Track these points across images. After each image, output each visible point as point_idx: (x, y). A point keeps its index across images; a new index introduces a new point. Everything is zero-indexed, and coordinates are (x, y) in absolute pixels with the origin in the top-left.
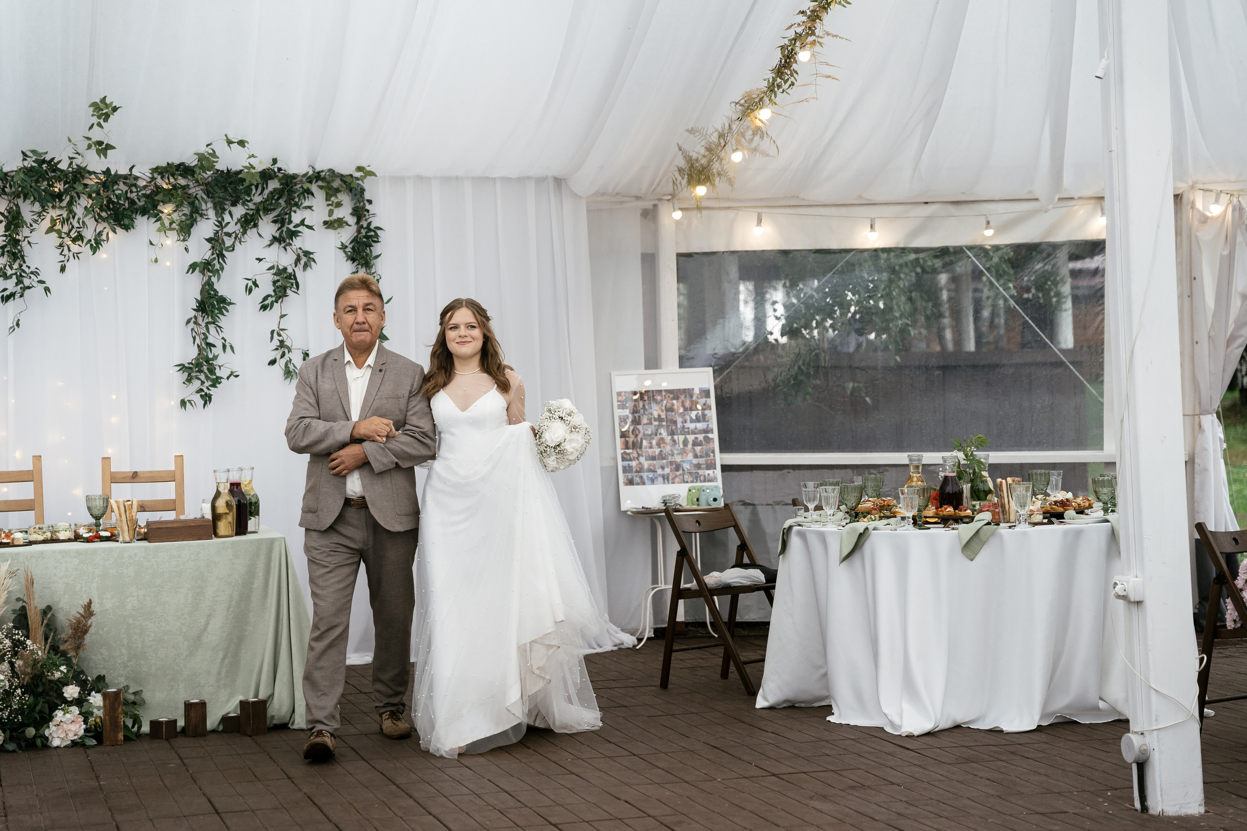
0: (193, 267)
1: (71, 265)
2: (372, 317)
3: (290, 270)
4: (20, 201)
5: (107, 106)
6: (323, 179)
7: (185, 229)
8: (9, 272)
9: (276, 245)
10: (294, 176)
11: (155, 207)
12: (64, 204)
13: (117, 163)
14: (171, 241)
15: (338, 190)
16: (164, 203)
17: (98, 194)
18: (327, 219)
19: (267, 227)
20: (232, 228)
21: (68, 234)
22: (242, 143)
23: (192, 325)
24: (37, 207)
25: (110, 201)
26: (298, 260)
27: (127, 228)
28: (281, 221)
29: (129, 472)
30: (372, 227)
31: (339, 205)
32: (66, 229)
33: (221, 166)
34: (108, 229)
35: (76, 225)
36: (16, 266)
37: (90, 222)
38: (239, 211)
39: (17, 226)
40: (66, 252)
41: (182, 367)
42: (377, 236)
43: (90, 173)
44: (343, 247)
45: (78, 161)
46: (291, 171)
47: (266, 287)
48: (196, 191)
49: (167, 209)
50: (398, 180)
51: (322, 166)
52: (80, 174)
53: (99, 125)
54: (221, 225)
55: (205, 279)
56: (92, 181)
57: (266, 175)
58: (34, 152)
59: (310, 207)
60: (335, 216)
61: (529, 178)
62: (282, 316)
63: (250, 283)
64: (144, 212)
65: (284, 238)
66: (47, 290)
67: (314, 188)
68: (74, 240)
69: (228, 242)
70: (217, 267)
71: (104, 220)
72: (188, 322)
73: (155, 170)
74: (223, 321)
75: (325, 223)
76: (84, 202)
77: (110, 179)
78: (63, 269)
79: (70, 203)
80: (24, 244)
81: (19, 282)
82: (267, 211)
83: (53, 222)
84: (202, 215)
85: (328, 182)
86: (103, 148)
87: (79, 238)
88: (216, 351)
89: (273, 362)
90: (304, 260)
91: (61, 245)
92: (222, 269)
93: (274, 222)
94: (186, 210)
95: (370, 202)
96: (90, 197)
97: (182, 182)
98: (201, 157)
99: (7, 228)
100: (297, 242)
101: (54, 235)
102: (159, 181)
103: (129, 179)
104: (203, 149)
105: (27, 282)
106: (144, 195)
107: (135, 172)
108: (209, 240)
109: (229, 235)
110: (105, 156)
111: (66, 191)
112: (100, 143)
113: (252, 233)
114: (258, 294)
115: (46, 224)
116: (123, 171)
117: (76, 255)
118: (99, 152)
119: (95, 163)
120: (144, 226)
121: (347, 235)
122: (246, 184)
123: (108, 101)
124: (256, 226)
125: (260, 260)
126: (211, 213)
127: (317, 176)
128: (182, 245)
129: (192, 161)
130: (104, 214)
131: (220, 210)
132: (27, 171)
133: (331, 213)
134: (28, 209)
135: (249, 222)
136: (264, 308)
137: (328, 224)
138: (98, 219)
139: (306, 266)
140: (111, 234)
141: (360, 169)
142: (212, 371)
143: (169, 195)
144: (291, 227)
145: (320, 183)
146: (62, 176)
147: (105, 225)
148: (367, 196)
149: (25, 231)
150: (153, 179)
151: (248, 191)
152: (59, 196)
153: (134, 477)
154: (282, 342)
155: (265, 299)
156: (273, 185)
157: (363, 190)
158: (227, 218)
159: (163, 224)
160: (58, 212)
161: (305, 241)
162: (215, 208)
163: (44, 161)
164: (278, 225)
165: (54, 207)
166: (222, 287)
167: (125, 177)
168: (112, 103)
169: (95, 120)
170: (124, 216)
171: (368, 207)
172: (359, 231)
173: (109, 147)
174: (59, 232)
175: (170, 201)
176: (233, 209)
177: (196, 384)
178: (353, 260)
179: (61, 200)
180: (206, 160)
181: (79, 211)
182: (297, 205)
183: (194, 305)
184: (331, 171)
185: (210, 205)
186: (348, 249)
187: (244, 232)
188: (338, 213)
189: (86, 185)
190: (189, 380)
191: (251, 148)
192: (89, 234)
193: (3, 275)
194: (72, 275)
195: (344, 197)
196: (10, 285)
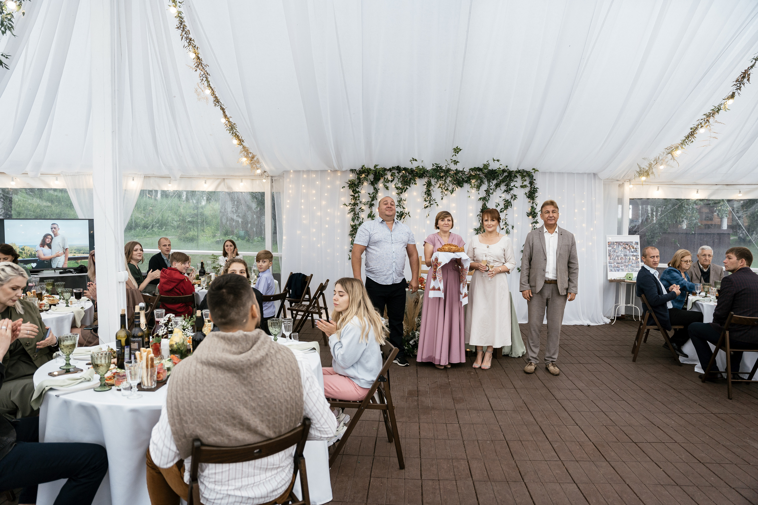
0: (480, 199)
1: (445, 198)
2: (555, 215)
3: (509, 201)
4: (431, 179)
5: (458, 149)
6: (521, 173)
7: (478, 187)
8: (427, 199)
9: (505, 192)
10: (512, 171)
11: (470, 181)
12: (444, 179)
13: (460, 167)
14: (474, 191)
15: (525, 176)
16: (473, 179)
17: (453, 176)
18: (522, 185)
19: (503, 187)
20: (493, 187)
21: (444, 188)
22: (498, 161)
23: (479, 216)
24: (436, 180)
25: (457, 178)
26: (512, 197)
27: (461, 187)
28: (507, 185)
30: (535, 187)
31: (525, 180)
32: (443, 187)
33: (490, 168)
34: (456, 187)
35: (447, 186)
36: (429, 198)
37: (451, 185)
38: (495, 182)
39: (430, 186)
40: (443, 194)
41: (475, 230)
42: (537, 190)
43: (451, 170)
44: (526, 194)
45: (448, 167)
46: (511, 170)
47: (502, 206)
48: (482, 176)
49: (473, 181)
50: (544, 173)
51: (521, 168)
52: (448, 170)
53: (455, 155)
54: (489, 186)
55: (484, 203)
56: (452, 173)
57: (504, 171)
58: (436, 164)
59: (516, 181)
60: (524, 184)
61: (585, 173)
62: (506, 215)
63: (497, 204)
64: (466, 182)
65: (507, 191)
66: (437, 205)
67: (518, 175)
68: (446, 190)
69: (491, 191)
70: (487, 199)
71: (455, 184)
72: (478, 216)
73: (471, 169)
75: (521, 186)
76: (449, 179)
77: (457, 172)
78: (442, 199)
79: (445, 179)
80: (432, 191)
81: (430, 202)
82: (503, 182)
83: (440, 185)
84: (483, 183)
85: (522, 174)
86: (456, 162)
87: (447, 189)
90: (514, 197)
91: (442, 192)
92: (489, 200)
93: (505, 185)
94: (479, 181)
95: (535, 180)
96: (451, 177)
97: (478, 173)
98: (485, 165)
99: (427, 187)
100: (512, 192)
101: (440, 188)
102: (471, 172)
103: (463, 172)
104: (485, 163)
105: (432, 203)
106: (467, 177)
107: (465, 170)
108: (485, 191)
109: (491, 189)
110: (456, 165)
111: (444, 176)
112: (455, 161)
113: (498, 189)
115: (438, 185)
116: (461, 170)
117: (446, 195)
118: (454, 164)
119: (453, 167)
120: (466, 186)
121: (527, 190)
122: (497, 174)
123: (458, 147)
124: (500, 187)
125: (500, 197)
126: (486, 183)
127: (518, 172)
128: (478, 192)
129: (481, 167)
130: (455, 182)
131: (489, 181)
132: (433, 169)
133: (523, 183)
134: (433, 181)
135: (497, 185)
137: (522, 187)
138: (453, 184)
139: (514, 199)
140: (457, 189)
141: (533, 169)
143: (474, 177)
144: (510, 187)
145: (520, 174)
146: (443, 171)
147: (455, 186)
148: (534, 178)
149: (432, 187)
150: (470, 172)
151: (498, 176)
152: (442, 177)
154: (506, 223)
155: (501, 209)
156: (506, 174)
157: (533, 176)
158: (491, 184)
159: (472, 186)
160: (442, 182)
161: (515, 191)
162: (487, 181)
163: (438, 167)
164: (506, 187)
165: (441, 180)
167: (462, 171)
168: (460, 148)
169: (454, 154)
170: (461, 183)
171: (534, 181)
172: (531, 189)
173: (458, 162)
174: (442, 188)
175: (474, 179)
176: (493, 181)
178: (529, 198)
179: (443, 178)
180: (486, 166)
181: (448, 181)
182: (512, 180)
183: (480, 210)
184: (523, 170)
185: (486, 180)
186: (527, 195)
187: (496, 189)
188: (525, 183)
189: (450, 174)
191: (501, 162)
192: (450, 188)
193: (426, 201)
194: (445, 201)
195: (527, 178)
196: (427, 204)
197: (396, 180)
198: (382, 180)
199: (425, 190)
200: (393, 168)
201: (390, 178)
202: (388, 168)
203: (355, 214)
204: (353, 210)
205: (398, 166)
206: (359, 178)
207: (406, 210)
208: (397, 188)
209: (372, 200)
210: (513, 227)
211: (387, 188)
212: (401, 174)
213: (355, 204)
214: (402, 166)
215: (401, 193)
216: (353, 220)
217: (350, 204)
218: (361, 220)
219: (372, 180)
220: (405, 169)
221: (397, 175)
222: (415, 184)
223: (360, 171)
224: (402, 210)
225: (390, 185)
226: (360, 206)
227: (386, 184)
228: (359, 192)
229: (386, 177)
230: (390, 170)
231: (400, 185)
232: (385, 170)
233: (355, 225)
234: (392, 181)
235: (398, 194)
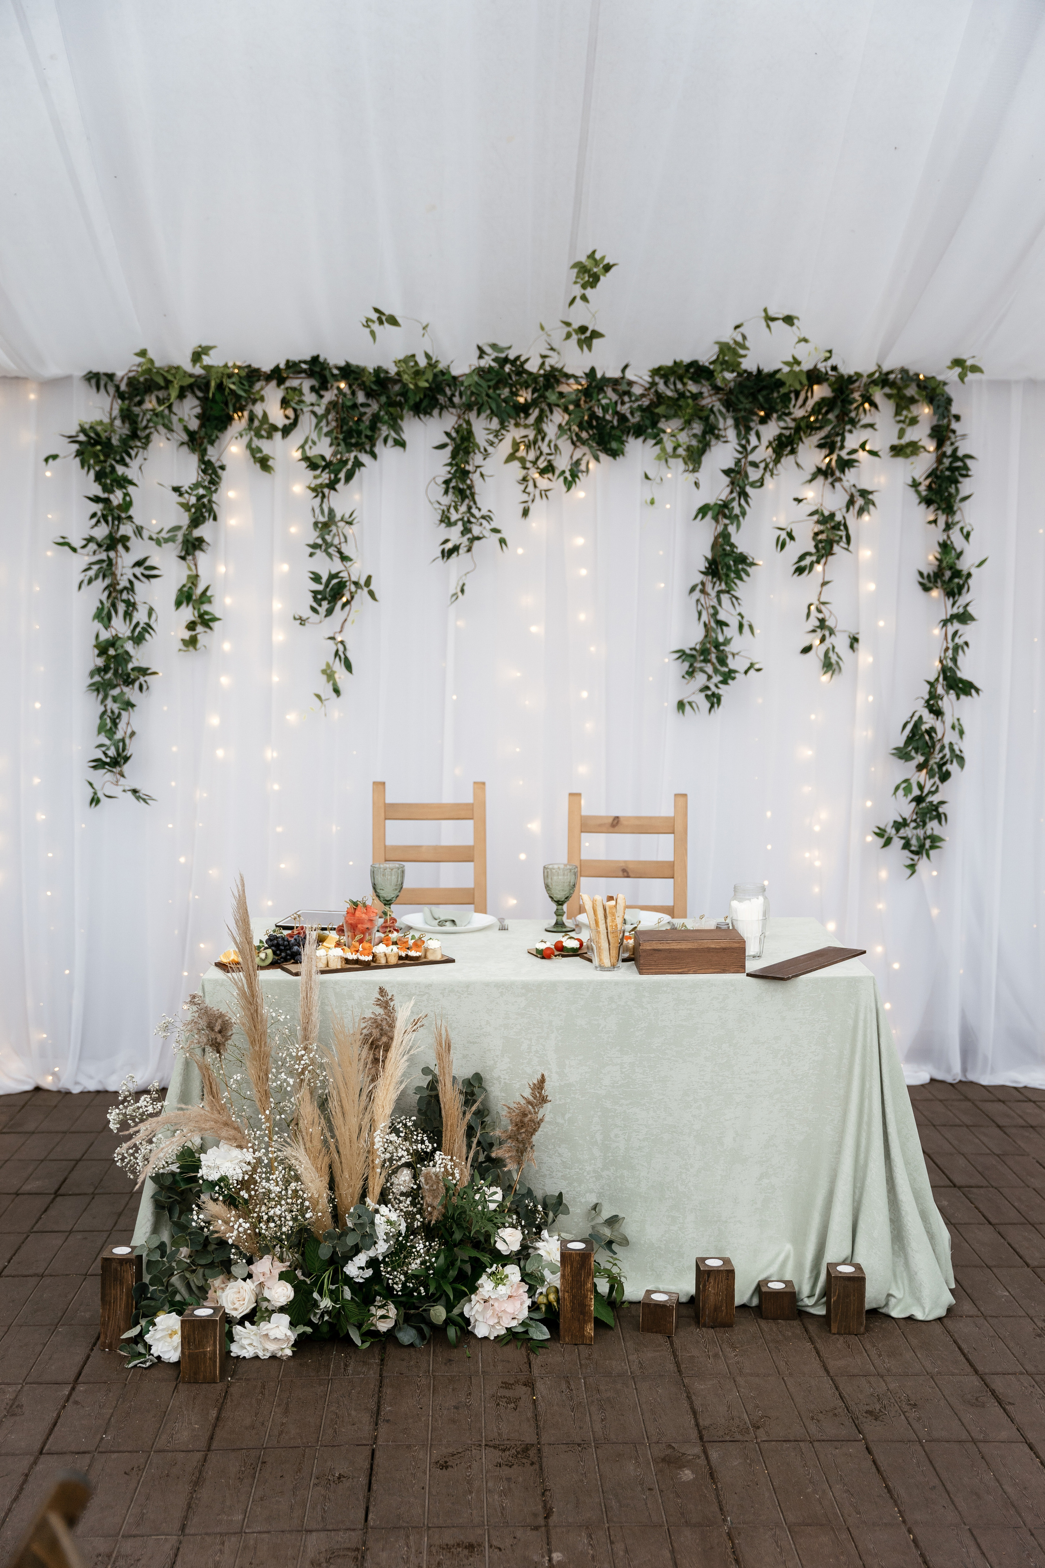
0: (703, 511)
1: (538, 508)
3: (839, 518)
4: (472, 416)
5: (596, 263)
6: (892, 385)
7: (695, 457)
8: (454, 516)
9: (820, 479)
10: (851, 380)
11: (654, 424)
12: (531, 420)
13: (606, 361)
14: (674, 473)
15: (913, 400)
16: (667, 418)
17: (577, 405)
18: (896, 442)
19: (811, 454)
20: (763, 453)
21: (534, 463)
22: (789, 320)
23: (697, 594)
24: (495, 424)
25: (593, 415)
26: (851, 502)
27: (614, 454)
28: (830, 444)
29: (607, 817)
30: (960, 453)
31: (914, 421)
32: (531, 456)
33: (749, 364)
34: (589, 457)
35: (545, 450)
36: (463, 508)
37: (565, 445)
38: (771, 430)
39: (467, 453)
40: (530, 488)
41: (682, 655)
42: (967, 468)
43: (568, 376)
44: (915, 485)
45: (553, 361)
46: (847, 370)
47: (805, 543)
48: (710, 401)
49: (669, 427)
50: (1002, 386)
51: (892, 362)
52: (554, 377)
53: (584, 298)
54: (744, 450)
55: (720, 528)
56: (570, 388)
57: (814, 377)
58: (494, 346)
59: (871, 426)
60: (903, 441)
62: (824, 584)
63: (783, 535)
64: (639, 431)
65: (829, 472)
66: (502, 541)
67: (878, 395)
68: (542, 472)
69: (754, 475)
70: (737, 511)
71: (584, 443)
72: (693, 589)
73: (656, 371)
74: (741, 589)
75: (893, 448)
76: (559, 417)
77: (595, 384)
78: (526, 513)
79: (540, 420)
80: (476, 477)
81: (466, 530)
82: (811, 428)
83: (516, 446)
84: (718, 437)
85: (899, 389)
86: (587, 336)
87: (549, 469)
88: (731, 632)
89: (807, 650)
90: (860, 502)
91: (525, 479)
92: (744, 513)
93: (820, 446)
94: (697, 428)
95: (957, 418)
96: (566, 410)
97: (693, 388)
98: (724, 348)
99: (454, 456)
100: (850, 477)
101: (516, 464)
102: (661, 387)
103: (621, 385)
104: (728, 336)
105: (476, 530)
106: (640, 408)
107: (630, 375)
108: (727, 472)
109: (755, 465)
110: (590, 348)
111: (534, 403)
112: (583, 329)
113: (787, 461)
114: (794, 550)
115: (505, 448)
116: (613, 373)
117: (545, 494)
118: (580, 343)
119: (575, 361)
120: (638, 451)
121: (922, 465)
122: (783, 390)
123: (598, 256)
124: (793, 452)
125: (799, 501)
126: (731, 434)
127: (883, 380)
128: (692, 477)
129: (708, 357)
130: (584, 435)
131: (743, 427)
132: (481, 372)
133: (901, 436)
134: (482, 428)
135: (784, 446)
136: (800, 570)
137: (897, 451)
138: (577, 441)
139: (861, 511)
140: (592, 465)
141: (958, 362)
142: (722, 661)
143: (675, 407)
144: (844, 454)
145: (887, 390)
146: (531, 380)
147: (585, 449)
148: (954, 410)
149: (478, 459)
150: (653, 384)
151: (786, 399)
152: (525, 409)
153: (615, 824)
154: (822, 621)
155: (802, 558)
156: (820, 391)
157: (949, 401)
158: (754, 441)
159: (663, 449)
160: (522, 432)
161: (865, 474)
162: (737, 426)
163: (506, 360)
164: (825, 451)
165: (517, 425)
166: (742, 541)
167: (615, 383)
168: (603, 258)
169: (577, 291)
170: (612, 438)
171: (954, 425)
172: (939, 461)
173: (596, 334)
174: (523, 460)
175: (675, 415)
176: (762, 429)
177: (700, 679)
178: (928, 502)
179: (527, 415)
180: (729, 354)
181: (550, 429)
182: (853, 422)
183: (703, 565)
184: (904, 371)
185: (730, 422)
186: (922, 488)
187: (777, 461)
188: (912, 434)
189: (561, 395)
190: (691, 673)
191: (803, 327)
192: (562, 463)
193: (446, 520)
194: (538, 522)
195: (925, 411)
196: (455, 535)
197: (307, 425)
198: (239, 424)
199: (443, 473)
200: (293, 367)
201: (278, 416)
202: (267, 368)
203: (112, 589)
204: (107, 569)
205: (315, 359)
206: (127, 416)
207: (356, 571)
208: (312, 465)
209: (196, 522)
210: (854, 640)
211: (264, 463)
212: (329, 396)
213: (114, 542)
214: (335, 358)
215: (332, 485)
216: (104, 616)
217: (90, 540)
218: (140, 616)
219: (194, 425)
220: (348, 372)
221: (310, 397)
222: (401, 444)
223: (132, 382)
224: (336, 566)
225: (275, 447)
226: (139, 549)
227: (256, 442)
228: (124, 482)
229: (258, 409)
230: (277, 375)
231: (324, 449)
232: (252, 375)
233: (113, 642)
234: (286, 431)
235: (318, 491)
